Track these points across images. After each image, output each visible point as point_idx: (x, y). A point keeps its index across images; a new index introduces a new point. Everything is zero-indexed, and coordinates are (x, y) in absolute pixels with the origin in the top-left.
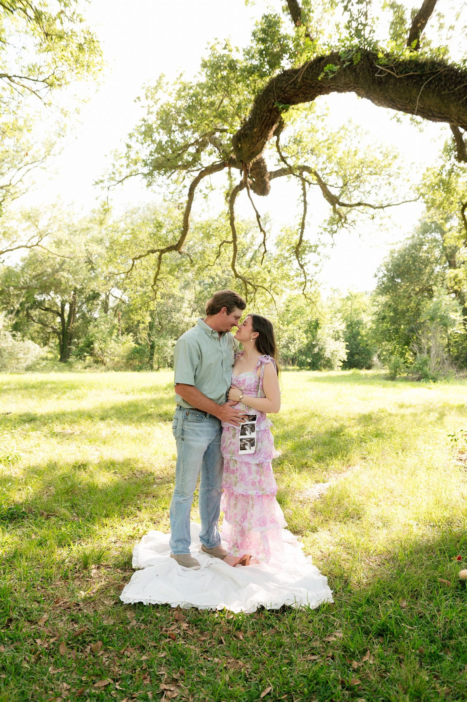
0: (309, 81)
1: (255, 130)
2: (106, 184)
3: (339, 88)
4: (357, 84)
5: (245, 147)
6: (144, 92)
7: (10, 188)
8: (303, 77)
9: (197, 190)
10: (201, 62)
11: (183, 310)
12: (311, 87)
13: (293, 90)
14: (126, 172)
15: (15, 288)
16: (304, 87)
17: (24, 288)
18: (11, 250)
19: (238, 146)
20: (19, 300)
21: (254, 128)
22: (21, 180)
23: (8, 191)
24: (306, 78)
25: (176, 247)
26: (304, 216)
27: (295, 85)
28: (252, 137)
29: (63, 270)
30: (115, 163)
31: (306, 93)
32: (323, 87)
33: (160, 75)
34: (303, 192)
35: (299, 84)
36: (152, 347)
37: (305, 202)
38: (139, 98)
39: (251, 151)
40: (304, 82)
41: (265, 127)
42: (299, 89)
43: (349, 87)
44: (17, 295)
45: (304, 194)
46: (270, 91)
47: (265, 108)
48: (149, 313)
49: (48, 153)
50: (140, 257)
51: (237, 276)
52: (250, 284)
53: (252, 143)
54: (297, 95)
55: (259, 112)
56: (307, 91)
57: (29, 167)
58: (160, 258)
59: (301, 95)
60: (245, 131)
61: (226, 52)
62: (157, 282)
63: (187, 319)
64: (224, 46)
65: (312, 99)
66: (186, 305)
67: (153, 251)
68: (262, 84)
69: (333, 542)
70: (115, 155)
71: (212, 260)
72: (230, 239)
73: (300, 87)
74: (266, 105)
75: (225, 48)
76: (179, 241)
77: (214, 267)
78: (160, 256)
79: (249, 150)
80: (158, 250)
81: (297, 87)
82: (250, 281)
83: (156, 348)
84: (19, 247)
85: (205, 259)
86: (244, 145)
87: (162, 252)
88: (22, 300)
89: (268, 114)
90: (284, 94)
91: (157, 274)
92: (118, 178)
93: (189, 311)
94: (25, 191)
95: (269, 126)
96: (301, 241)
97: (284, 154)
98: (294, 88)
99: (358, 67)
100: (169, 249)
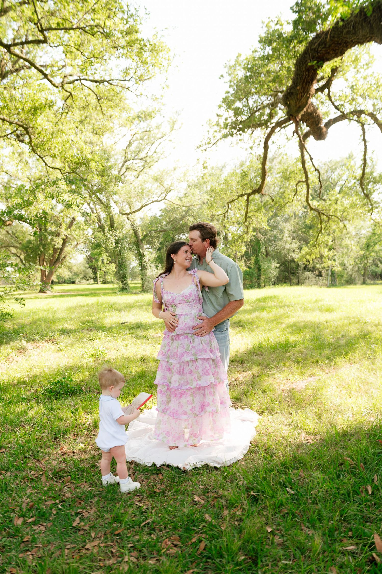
0: (336, 39)
1: (298, 88)
2: (204, 147)
3: (359, 41)
4: (372, 34)
5: (293, 103)
6: (226, 70)
7: (148, 158)
8: (330, 37)
9: (270, 142)
10: (259, 39)
11: (285, 239)
12: (338, 43)
13: (324, 49)
14: (219, 135)
15: (155, 232)
16: (333, 45)
17: (162, 232)
18: (148, 204)
19: (287, 103)
20: (159, 240)
21: (297, 86)
22: (155, 152)
23: (146, 161)
24: (334, 37)
25: (259, 190)
26: (365, 152)
27: (325, 45)
28: (297, 94)
29: (189, 216)
30: (210, 130)
31: (336, 50)
32: (348, 42)
33: (237, 55)
34: (362, 132)
35: (328, 44)
36: (259, 270)
37: (364, 140)
38: (222, 76)
39: (298, 106)
40: (332, 40)
41: (306, 84)
42: (329, 47)
43: (367, 38)
44: (158, 237)
45: (364, 134)
46: (306, 54)
47: (304, 69)
48: (244, 244)
49: (172, 129)
50: (233, 201)
51: (312, 209)
52: (324, 214)
53: (298, 99)
54: (329, 53)
55: (299, 72)
56: (337, 48)
57: (160, 141)
58: (247, 200)
59: (331, 52)
60: (290, 90)
61: (278, 27)
62: (248, 219)
63: (288, 246)
64: (276, 22)
65: (342, 53)
66: (286, 234)
67: (242, 195)
68: (301, 48)
69: (286, 422)
70: (210, 124)
71: (291, 197)
72: (304, 179)
73: (330, 46)
74: (304, 66)
75: (277, 24)
76: (260, 186)
77: (293, 203)
78: (248, 198)
79: (296, 105)
80: (246, 194)
81: (327, 46)
82: (324, 212)
83: (263, 270)
84: (153, 202)
85: (285, 198)
86: (291, 102)
87: (249, 195)
88: (162, 240)
89: (307, 73)
90: (318, 53)
91: (247, 213)
92: (213, 141)
93: (289, 239)
94: (156, 160)
95: (309, 83)
96: (364, 173)
97: (337, 104)
98: (325, 47)
99: (372, 18)
100: (254, 192)
